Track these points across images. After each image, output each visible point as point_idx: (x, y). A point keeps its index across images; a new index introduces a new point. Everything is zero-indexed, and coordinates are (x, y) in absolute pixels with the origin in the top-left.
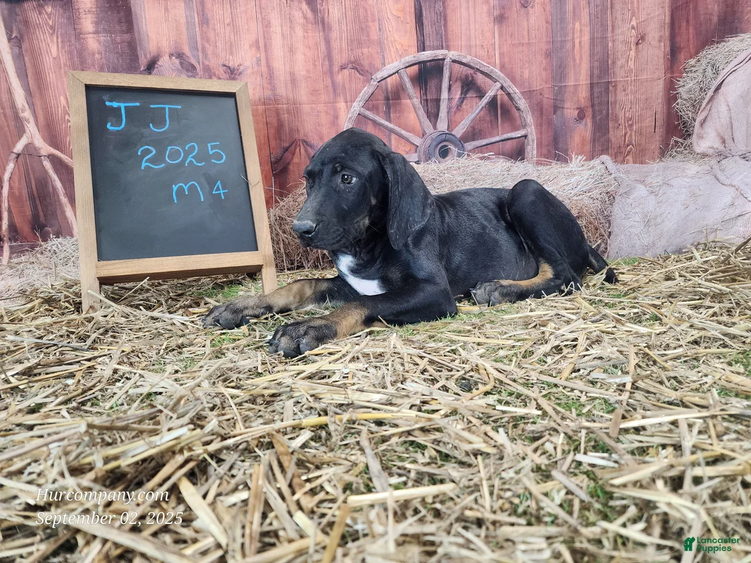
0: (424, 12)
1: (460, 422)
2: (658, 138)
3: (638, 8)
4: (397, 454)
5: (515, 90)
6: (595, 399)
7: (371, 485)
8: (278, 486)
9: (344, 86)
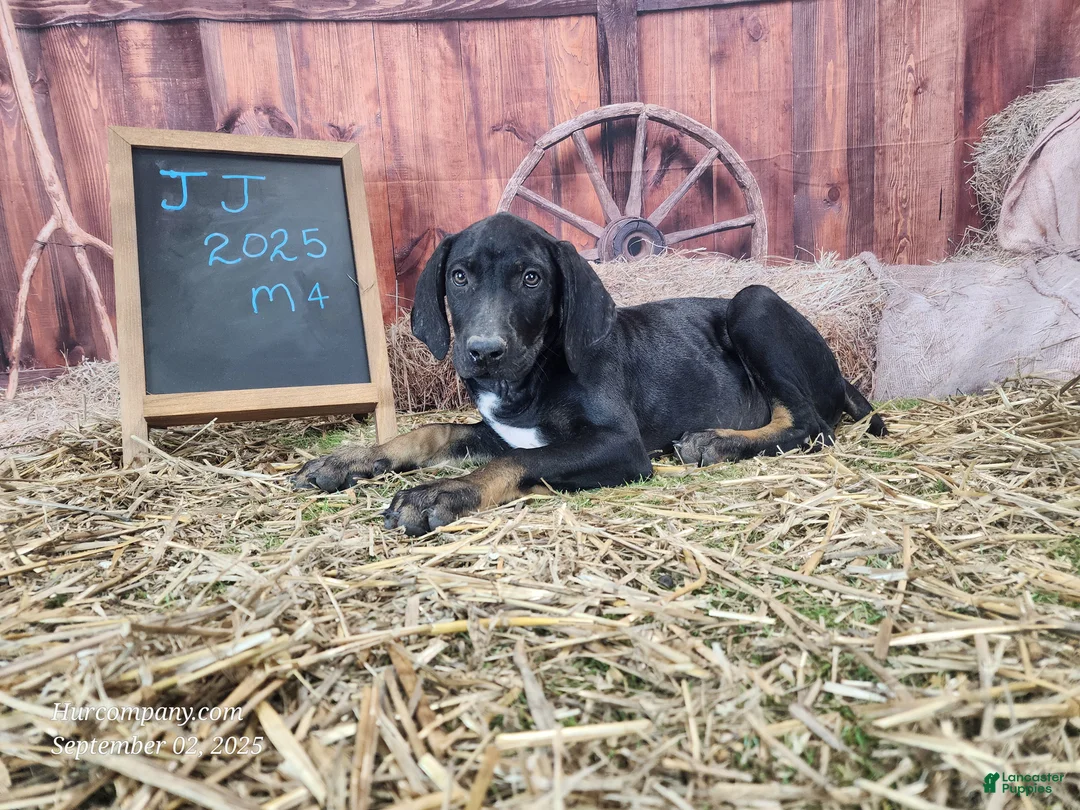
0: (610, 49)
1: (658, 632)
2: (944, 228)
3: (918, 42)
4: (567, 676)
5: (738, 159)
6: (852, 603)
7: (530, 719)
8: (398, 717)
9: (496, 155)
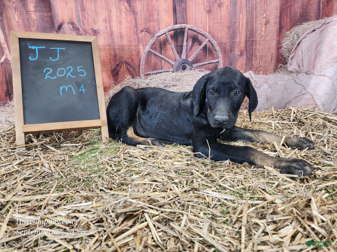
0: (177, 7)
2: (273, 64)
3: (267, 9)
5: (214, 42)
9: (142, 39)
